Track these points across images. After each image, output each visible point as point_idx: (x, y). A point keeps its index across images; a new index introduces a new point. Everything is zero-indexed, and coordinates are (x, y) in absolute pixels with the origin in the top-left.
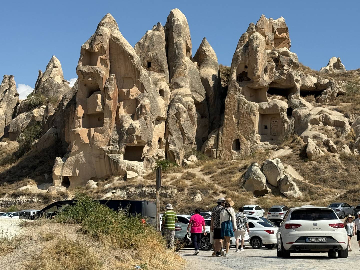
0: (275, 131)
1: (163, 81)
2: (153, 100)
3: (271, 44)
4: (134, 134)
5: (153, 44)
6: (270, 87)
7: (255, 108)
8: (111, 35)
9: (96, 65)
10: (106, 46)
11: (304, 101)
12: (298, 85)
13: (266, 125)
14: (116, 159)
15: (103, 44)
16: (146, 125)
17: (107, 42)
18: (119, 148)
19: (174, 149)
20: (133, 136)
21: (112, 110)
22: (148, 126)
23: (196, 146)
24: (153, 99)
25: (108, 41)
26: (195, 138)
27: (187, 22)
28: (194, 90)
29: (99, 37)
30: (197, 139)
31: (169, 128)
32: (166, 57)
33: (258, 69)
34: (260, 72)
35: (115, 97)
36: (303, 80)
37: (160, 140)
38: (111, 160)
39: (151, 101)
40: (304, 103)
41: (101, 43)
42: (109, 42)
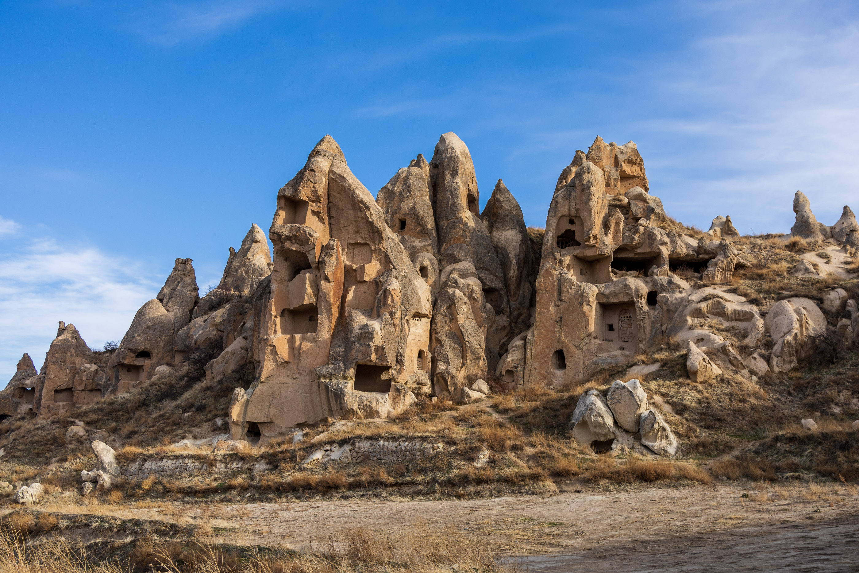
0: (628, 333)
1: (428, 251)
2: (406, 284)
3: (615, 185)
4: (371, 344)
5: (408, 190)
6: (616, 256)
7: (590, 293)
8: (331, 171)
9: (304, 223)
10: (321, 190)
11: (677, 279)
12: (665, 252)
13: (610, 323)
14: (340, 390)
15: (315, 185)
16: (393, 326)
17: (324, 182)
18: (345, 369)
19: (447, 369)
20: (369, 346)
21: (332, 301)
22: (397, 328)
23: (487, 364)
24: (407, 281)
25: (324, 180)
26: (484, 350)
27: (469, 154)
28: (482, 266)
29: (308, 174)
30: (488, 351)
31: (437, 333)
32: (431, 211)
33: (593, 223)
34: (597, 229)
35: (337, 278)
36: (673, 242)
37: (421, 354)
38: (330, 391)
39: (404, 286)
40: (677, 282)
41: (312, 185)
42: (327, 184)
